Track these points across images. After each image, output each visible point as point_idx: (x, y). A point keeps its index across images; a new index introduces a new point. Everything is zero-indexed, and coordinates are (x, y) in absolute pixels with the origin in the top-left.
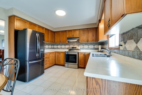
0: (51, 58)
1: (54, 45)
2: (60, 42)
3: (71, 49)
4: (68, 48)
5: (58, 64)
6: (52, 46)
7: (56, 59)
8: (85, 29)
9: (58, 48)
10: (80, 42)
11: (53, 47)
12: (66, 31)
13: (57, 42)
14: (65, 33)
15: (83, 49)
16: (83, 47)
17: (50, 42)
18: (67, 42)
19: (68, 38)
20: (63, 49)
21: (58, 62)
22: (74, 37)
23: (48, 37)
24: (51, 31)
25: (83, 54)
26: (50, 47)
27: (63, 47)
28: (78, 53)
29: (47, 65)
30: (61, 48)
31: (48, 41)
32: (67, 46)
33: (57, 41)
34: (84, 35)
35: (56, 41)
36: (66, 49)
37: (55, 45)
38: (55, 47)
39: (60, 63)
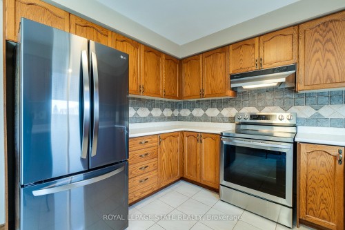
0: (164, 157)
1: (180, 107)
2: (202, 95)
3: (248, 121)
4: (232, 120)
5: (193, 178)
6: (173, 111)
7: (183, 159)
8: (335, 17)
9: (192, 118)
10: (300, 87)
11: (176, 113)
12: (223, 49)
13: (189, 97)
14: (222, 55)
15: (316, 121)
16: (314, 112)
17: (166, 96)
18: (230, 93)
19: (232, 77)
20: (213, 120)
21: (193, 172)
22: (265, 67)
23: (158, 79)
24: (170, 58)
25: (335, 152)
26: (168, 113)
27: (213, 112)
28: (295, 144)
29: (148, 183)
30: (206, 119)
31: (157, 94)
32: (229, 112)
33: (189, 94)
34: (329, 46)
35: (187, 91)
36: (224, 122)
37: (185, 108)
38: (185, 112)
39: (201, 177)
